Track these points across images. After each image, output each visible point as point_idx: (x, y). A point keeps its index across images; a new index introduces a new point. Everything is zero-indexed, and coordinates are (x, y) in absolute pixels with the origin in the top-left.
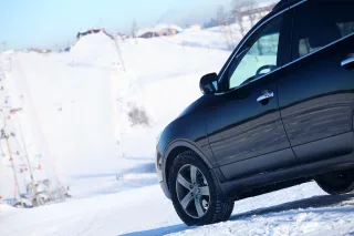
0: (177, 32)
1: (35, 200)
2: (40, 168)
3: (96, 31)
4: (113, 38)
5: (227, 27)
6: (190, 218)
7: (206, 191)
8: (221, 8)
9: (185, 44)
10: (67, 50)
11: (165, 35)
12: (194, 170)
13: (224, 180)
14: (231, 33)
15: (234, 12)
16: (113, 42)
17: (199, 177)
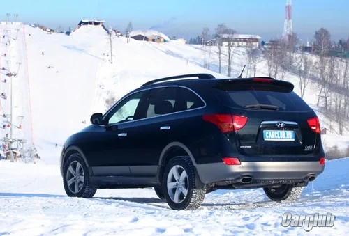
0: (165, 41)
1: (8, 154)
2: (20, 127)
3: (96, 24)
4: (108, 33)
5: (208, 48)
6: (70, 192)
7: (82, 179)
8: (207, 30)
9: (168, 52)
10: (68, 33)
11: (153, 40)
12: (79, 165)
13: (93, 175)
14: (210, 53)
15: (217, 36)
16: (108, 36)
17: (81, 170)
